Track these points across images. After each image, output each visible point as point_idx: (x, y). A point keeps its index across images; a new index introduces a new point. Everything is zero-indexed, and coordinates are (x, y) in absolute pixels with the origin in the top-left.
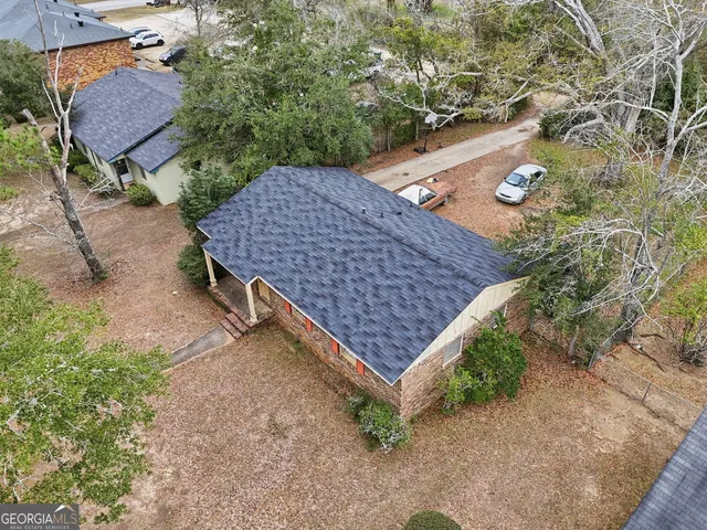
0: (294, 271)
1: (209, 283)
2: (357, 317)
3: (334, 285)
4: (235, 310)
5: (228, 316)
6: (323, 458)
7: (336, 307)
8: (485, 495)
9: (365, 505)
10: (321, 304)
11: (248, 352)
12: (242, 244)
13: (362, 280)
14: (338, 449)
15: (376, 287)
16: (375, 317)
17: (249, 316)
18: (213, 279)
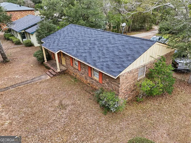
0: (74, 47)
1: (44, 61)
2: (99, 57)
3: (90, 49)
4: (52, 68)
5: (49, 70)
6: (82, 117)
7: (91, 55)
8: (165, 135)
9: (102, 139)
10: (84, 55)
11: (55, 81)
12: (56, 42)
13: (102, 46)
14: (89, 114)
15: (107, 48)
16: (108, 56)
17: (57, 69)
18: (45, 59)
